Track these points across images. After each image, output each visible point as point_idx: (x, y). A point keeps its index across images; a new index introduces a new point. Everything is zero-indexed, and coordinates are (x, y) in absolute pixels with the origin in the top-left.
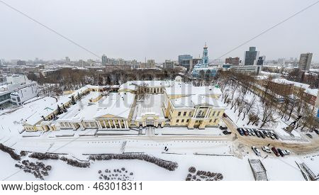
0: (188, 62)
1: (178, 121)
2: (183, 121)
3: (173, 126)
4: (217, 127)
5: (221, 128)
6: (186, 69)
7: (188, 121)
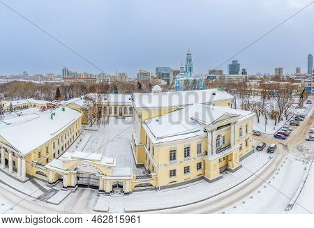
0: (168, 75)
1: (173, 173)
2: (187, 170)
3: (163, 188)
4: (253, 152)
5: (259, 148)
6: (166, 83)
7: (199, 166)
